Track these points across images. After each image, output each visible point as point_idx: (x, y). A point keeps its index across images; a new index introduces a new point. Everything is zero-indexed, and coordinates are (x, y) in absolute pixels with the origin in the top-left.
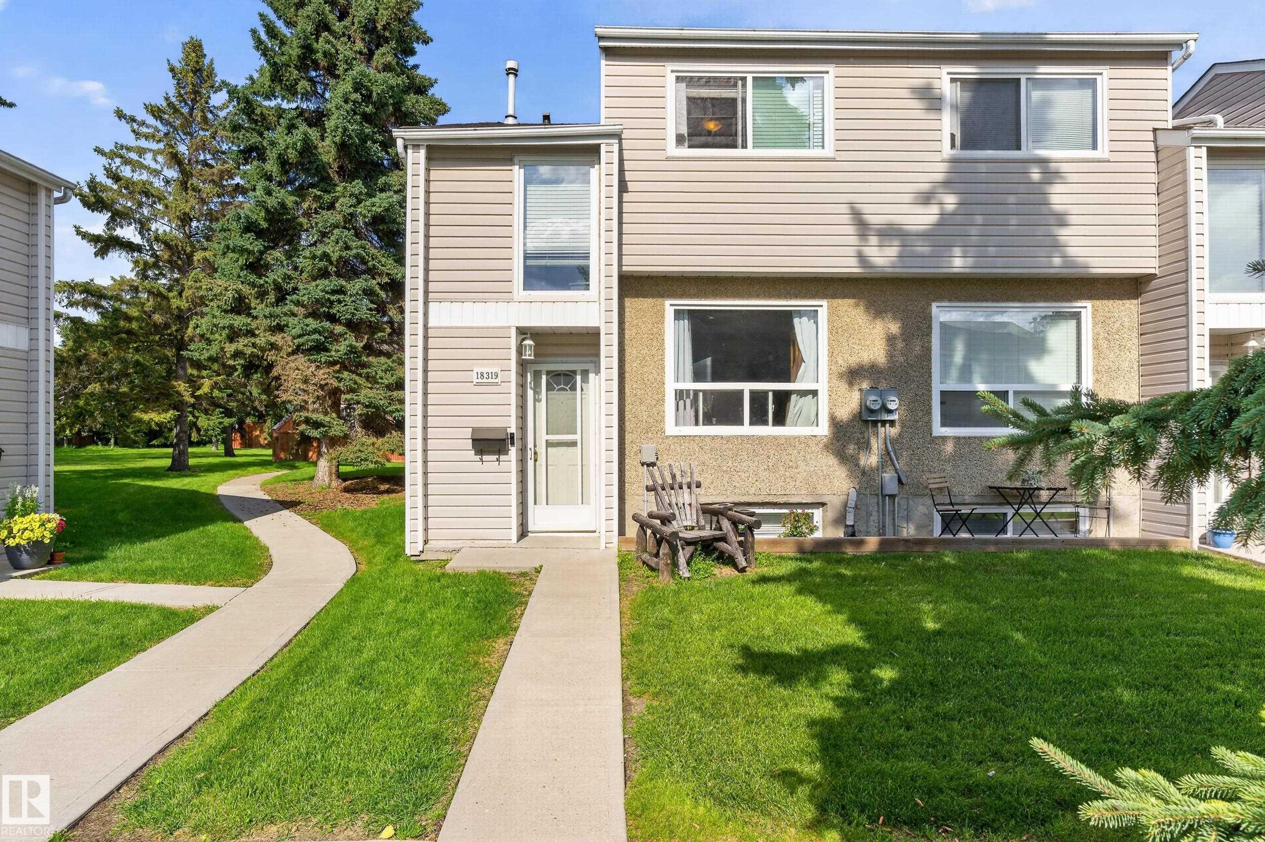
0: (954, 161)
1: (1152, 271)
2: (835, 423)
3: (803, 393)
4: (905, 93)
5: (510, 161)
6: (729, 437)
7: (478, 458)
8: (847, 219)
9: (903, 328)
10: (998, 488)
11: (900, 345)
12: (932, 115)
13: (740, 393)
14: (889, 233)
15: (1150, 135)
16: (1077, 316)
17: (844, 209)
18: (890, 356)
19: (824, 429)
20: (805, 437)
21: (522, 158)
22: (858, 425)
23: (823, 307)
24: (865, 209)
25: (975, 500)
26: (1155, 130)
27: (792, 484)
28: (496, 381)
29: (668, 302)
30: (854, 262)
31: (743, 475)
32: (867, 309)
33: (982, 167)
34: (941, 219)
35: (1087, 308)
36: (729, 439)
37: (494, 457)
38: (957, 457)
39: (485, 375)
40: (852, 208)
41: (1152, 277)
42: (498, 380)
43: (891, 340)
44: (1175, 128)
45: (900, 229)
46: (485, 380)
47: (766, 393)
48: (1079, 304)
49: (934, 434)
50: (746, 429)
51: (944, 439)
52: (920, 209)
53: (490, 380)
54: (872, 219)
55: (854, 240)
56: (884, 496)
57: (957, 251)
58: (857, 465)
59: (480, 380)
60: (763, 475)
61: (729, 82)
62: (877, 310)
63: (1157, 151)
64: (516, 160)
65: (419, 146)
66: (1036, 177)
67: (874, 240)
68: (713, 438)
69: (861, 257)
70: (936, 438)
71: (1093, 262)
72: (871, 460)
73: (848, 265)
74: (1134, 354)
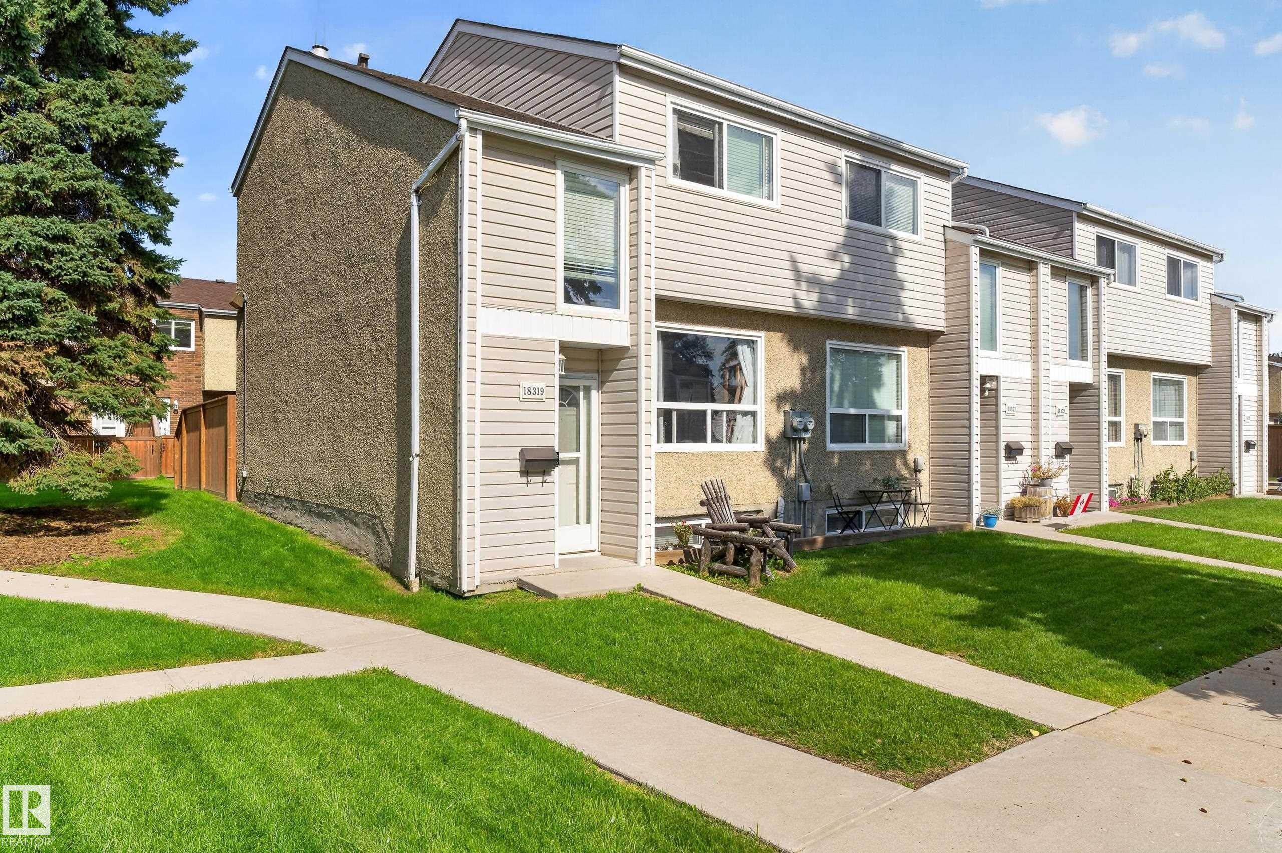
0: (848, 228)
1: (942, 329)
2: (768, 440)
3: (745, 414)
4: (822, 165)
5: (553, 164)
6: (698, 453)
7: (524, 479)
8: (787, 265)
9: (810, 360)
10: (864, 492)
11: (809, 374)
12: (836, 187)
13: (704, 412)
14: (814, 281)
15: (941, 230)
16: (898, 358)
17: (786, 256)
18: (803, 384)
19: (761, 446)
20: (748, 453)
21: (565, 163)
22: (784, 443)
23: (761, 337)
24: (799, 258)
25: (851, 502)
26: (945, 226)
28: (540, 397)
30: (790, 302)
32: (789, 342)
33: (863, 236)
34: (842, 274)
35: (905, 351)
36: (697, 455)
37: (540, 479)
38: (841, 468)
39: (532, 391)
40: (791, 256)
41: (941, 333)
42: (544, 397)
43: (803, 370)
44: (953, 227)
45: (819, 279)
46: (532, 396)
47: (721, 412)
48: (901, 349)
49: (828, 450)
50: (708, 446)
51: (833, 453)
52: (829, 263)
53: (537, 396)
54: (803, 268)
55: (791, 283)
56: (800, 502)
57: (850, 302)
58: (783, 476)
59: (527, 396)
61: (710, 124)
62: (795, 344)
63: (945, 242)
64: (559, 162)
65: (476, 129)
66: (890, 249)
67: (804, 285)
68: (687, 454)
69: (795, 299)
70: (829, 452)
71: (918, 319)
72: (792, 472)
73: (785, 305)
74: (926, 389)
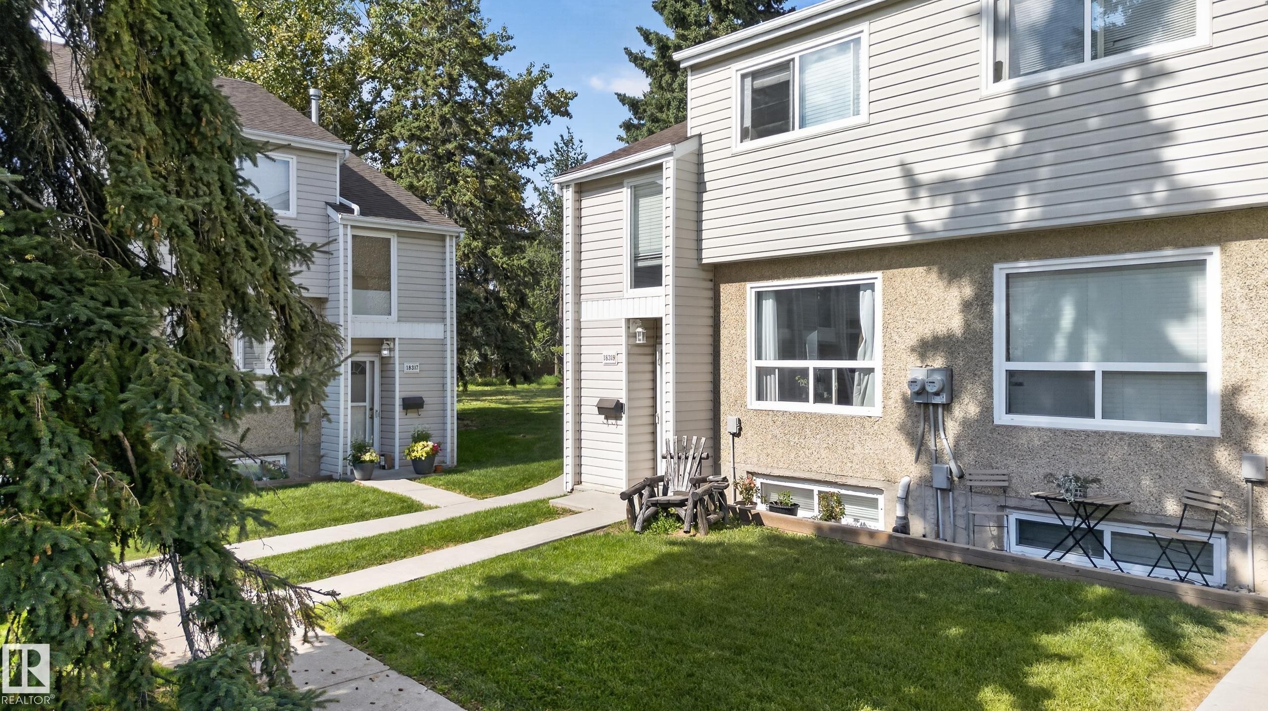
6: (795, 413)
7: (606, 421)
13: (804, 372)
17: (897, 172)
19: (879, 410)
20: (861, 417)
21: (628, 181)
23: (878, 277)
24: (919, 168)
27: (849, 464)
29: (749, 285)
31: (807, 452)
35: (1214, 254)
36: (795, 415)
37: (614, 422)
39: (608, 357)
42: (615, 361)
45: (962, 184)
47: (829, 371)
48: (1205, 249)
49: (996, 422)
50: (810, 407)
51: (1010, 429)
53: (611, 361)
54: (924, 178)
59: (606, 361)
60: (824, 453)
64: (625, 183)
65: (570, 186)
67: (925, 202)
68: (783, 413)
69: (910, 223)
70: (998, 426)
73: (899, 235)
